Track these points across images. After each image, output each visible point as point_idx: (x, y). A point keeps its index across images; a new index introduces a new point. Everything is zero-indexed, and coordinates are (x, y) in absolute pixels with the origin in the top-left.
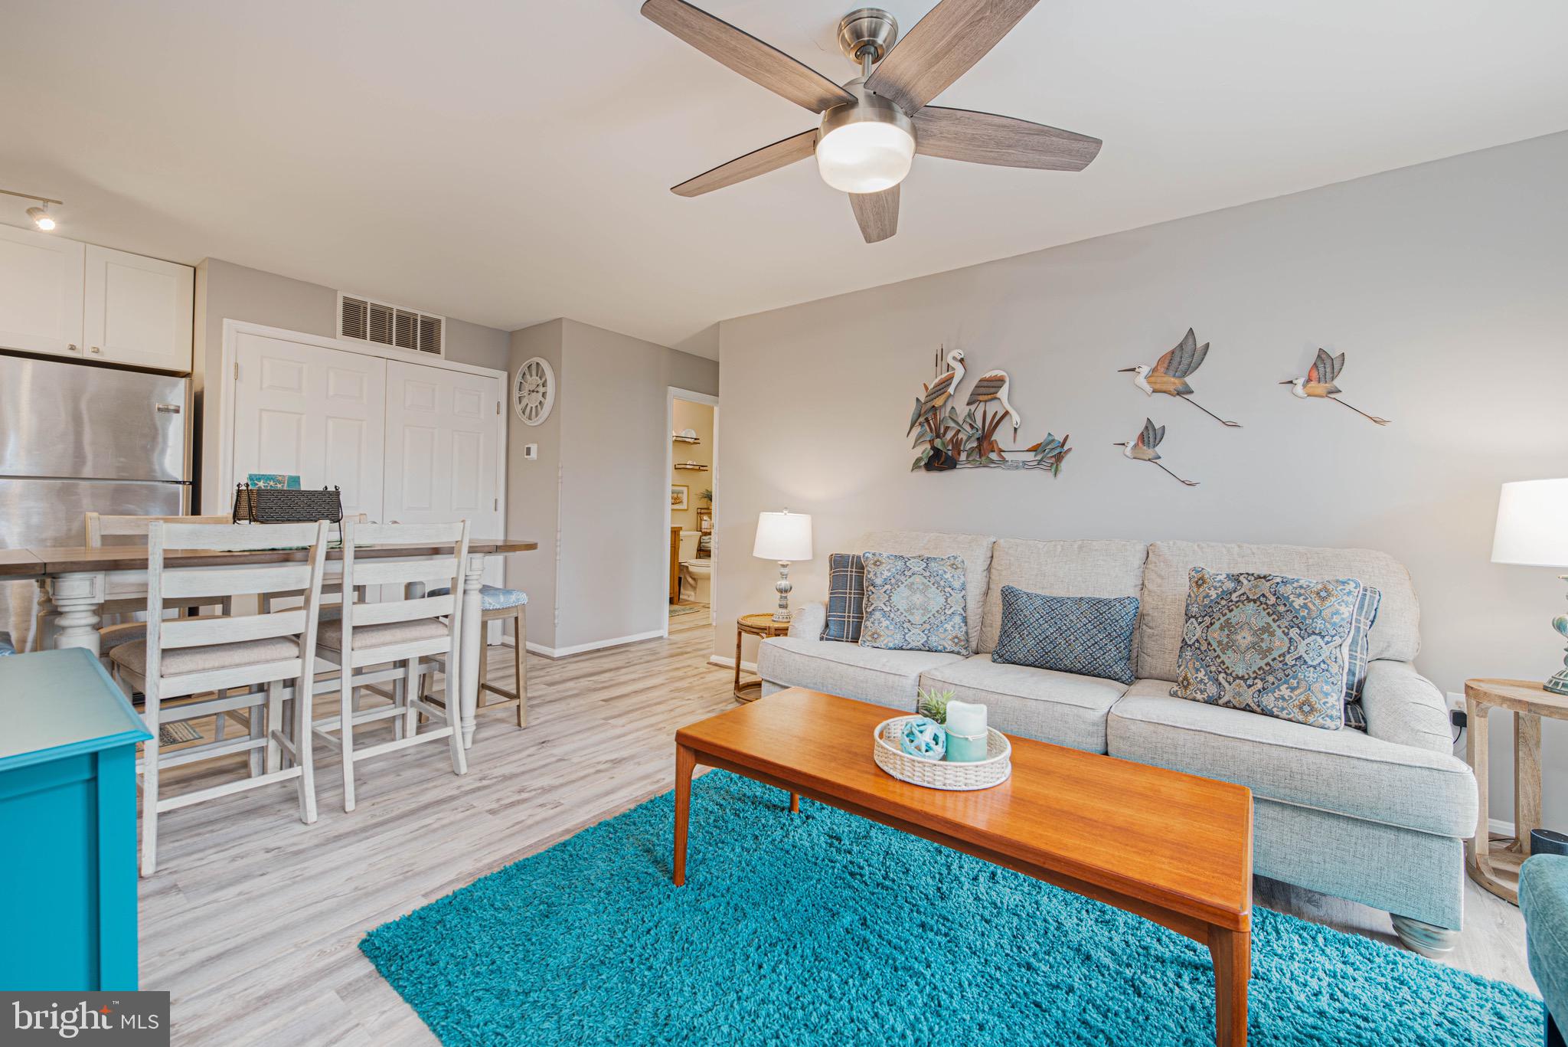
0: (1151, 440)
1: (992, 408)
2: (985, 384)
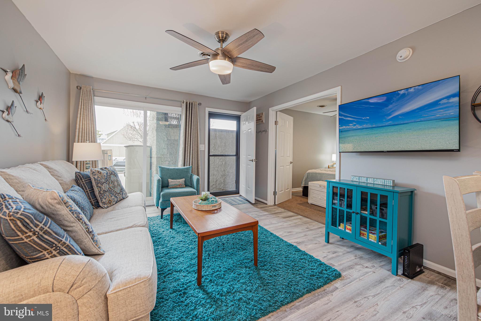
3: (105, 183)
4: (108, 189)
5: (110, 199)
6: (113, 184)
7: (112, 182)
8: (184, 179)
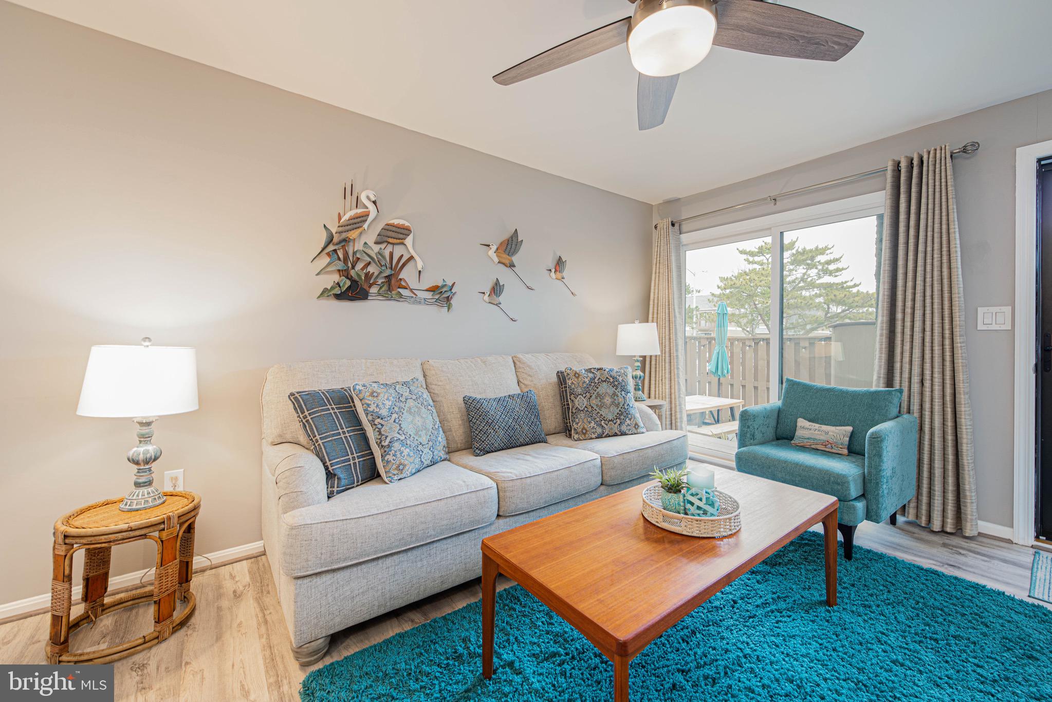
0: (498, 292)
1: (398, 251)
2: (391, 228)
3: (582, 395)
4: (586, 407)
5: (586, 426)
6: (599, 399)
7: (598, 395)
8: (850, 429)
